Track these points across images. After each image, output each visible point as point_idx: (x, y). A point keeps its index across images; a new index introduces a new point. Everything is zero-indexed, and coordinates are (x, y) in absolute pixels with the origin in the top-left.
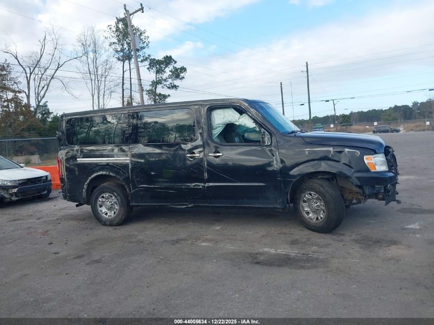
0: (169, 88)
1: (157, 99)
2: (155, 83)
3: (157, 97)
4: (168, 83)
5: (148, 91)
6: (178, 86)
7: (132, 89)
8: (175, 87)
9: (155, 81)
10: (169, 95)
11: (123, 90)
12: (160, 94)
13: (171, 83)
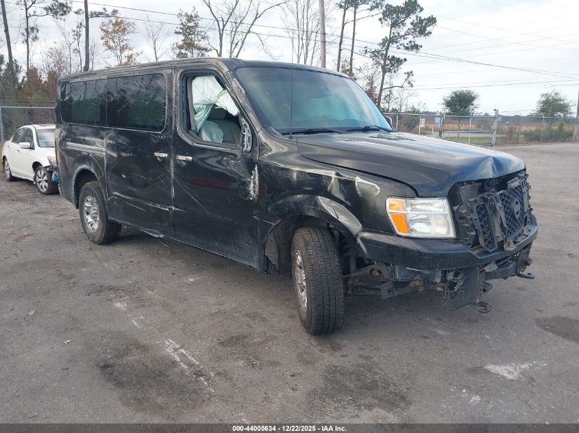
0: (407, 48)
1: (388, 65)
2: (387, 42)
3: (388, 62)
4: (405, 42)
5: (373, 52)
6: (421, 46)
7: (354, 51)
8: (415, 47)
9: (388, 38)
10: (405, 60)
11: (340, 50)
12: (393, 57)
13: (410, 42)
